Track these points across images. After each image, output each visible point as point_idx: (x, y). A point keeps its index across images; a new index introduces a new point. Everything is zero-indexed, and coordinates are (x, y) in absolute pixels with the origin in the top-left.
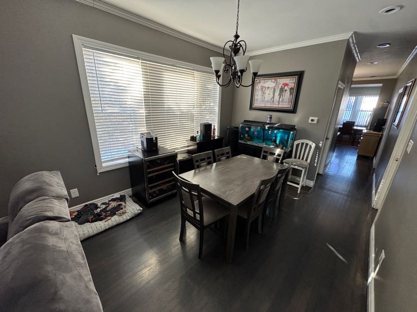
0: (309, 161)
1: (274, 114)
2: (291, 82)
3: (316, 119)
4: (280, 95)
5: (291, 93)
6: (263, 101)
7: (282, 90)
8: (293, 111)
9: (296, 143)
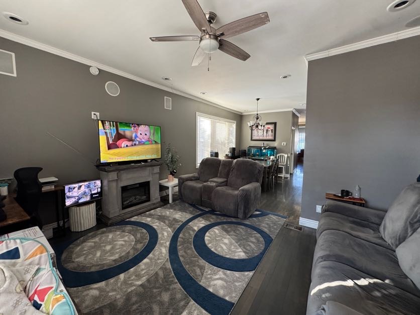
0: (285, 163)
1: (265, 142)
2: (271, 127)
3: (285, 143)
4: (267, 133)
5: (272, 132)
6: (258, 136)
7: (267, 131)
8: (274, 140)
9: (278, 155)
